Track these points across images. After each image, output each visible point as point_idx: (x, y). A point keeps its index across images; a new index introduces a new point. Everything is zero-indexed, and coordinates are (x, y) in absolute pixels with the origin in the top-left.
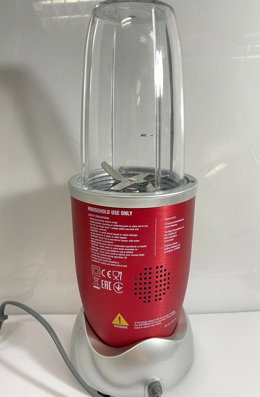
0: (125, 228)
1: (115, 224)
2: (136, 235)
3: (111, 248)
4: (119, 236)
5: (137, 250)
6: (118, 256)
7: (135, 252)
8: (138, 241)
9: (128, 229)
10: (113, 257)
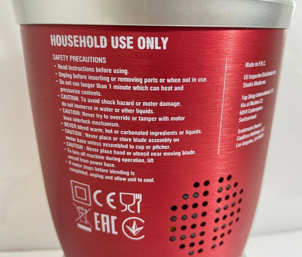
0: (149, 85)
1: (123, 75)
2: (176, 104)
3: (115, 139)
4: (134, 107)
5: (177, 140)
6: (132, 157)
7: (174, 147)
8: (182, 119)
9: (156, 89)
10: (119, 160)
